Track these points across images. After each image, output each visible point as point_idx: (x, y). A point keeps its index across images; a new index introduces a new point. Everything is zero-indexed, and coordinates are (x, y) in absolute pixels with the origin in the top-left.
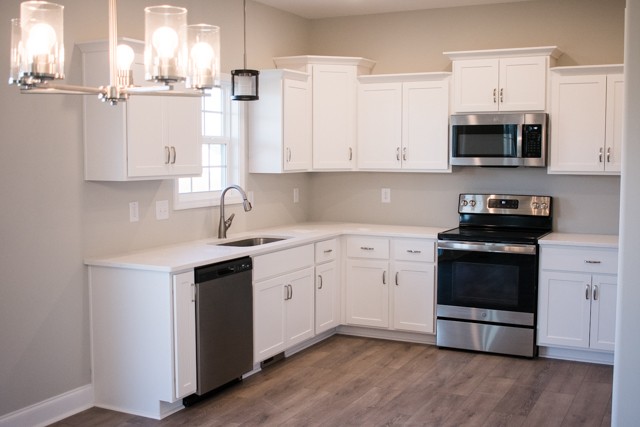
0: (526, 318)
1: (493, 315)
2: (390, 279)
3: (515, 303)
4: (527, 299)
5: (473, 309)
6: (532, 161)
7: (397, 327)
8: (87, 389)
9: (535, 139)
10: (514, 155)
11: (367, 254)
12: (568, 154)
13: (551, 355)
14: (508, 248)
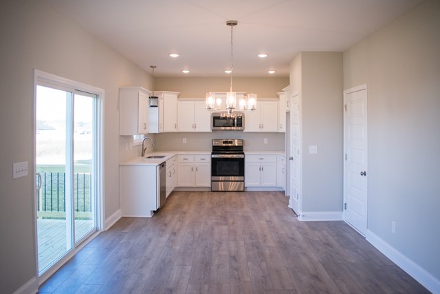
0: (241, 178)
1: (232, 178)
2: (194, 169)
3: (238, 174)
4: (241, 172)
5: (221, 177)
6: (239, 128)
7: (197, 186)
8: (119, 211)
9: (239, 122)
10: (234, 126)
11: (185, 161)
12: (250, 126)
13: (248, 190)
14: (235, 156)
